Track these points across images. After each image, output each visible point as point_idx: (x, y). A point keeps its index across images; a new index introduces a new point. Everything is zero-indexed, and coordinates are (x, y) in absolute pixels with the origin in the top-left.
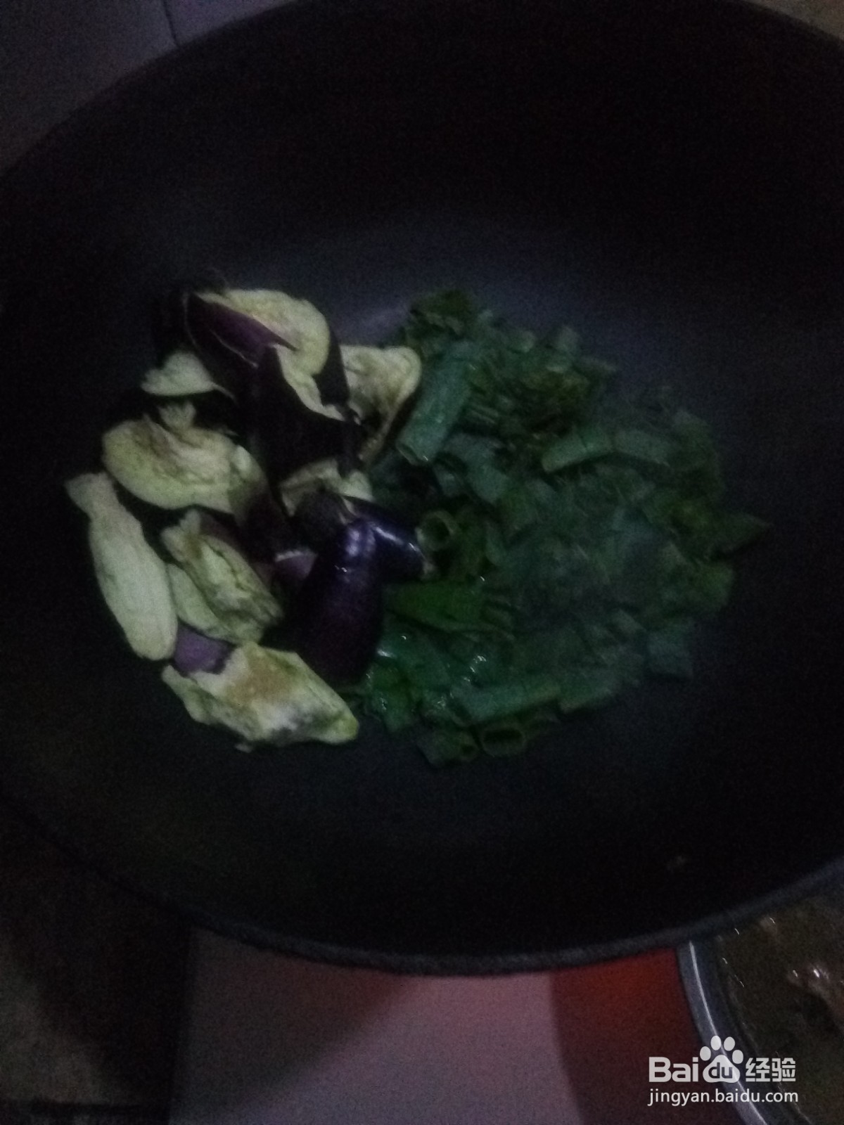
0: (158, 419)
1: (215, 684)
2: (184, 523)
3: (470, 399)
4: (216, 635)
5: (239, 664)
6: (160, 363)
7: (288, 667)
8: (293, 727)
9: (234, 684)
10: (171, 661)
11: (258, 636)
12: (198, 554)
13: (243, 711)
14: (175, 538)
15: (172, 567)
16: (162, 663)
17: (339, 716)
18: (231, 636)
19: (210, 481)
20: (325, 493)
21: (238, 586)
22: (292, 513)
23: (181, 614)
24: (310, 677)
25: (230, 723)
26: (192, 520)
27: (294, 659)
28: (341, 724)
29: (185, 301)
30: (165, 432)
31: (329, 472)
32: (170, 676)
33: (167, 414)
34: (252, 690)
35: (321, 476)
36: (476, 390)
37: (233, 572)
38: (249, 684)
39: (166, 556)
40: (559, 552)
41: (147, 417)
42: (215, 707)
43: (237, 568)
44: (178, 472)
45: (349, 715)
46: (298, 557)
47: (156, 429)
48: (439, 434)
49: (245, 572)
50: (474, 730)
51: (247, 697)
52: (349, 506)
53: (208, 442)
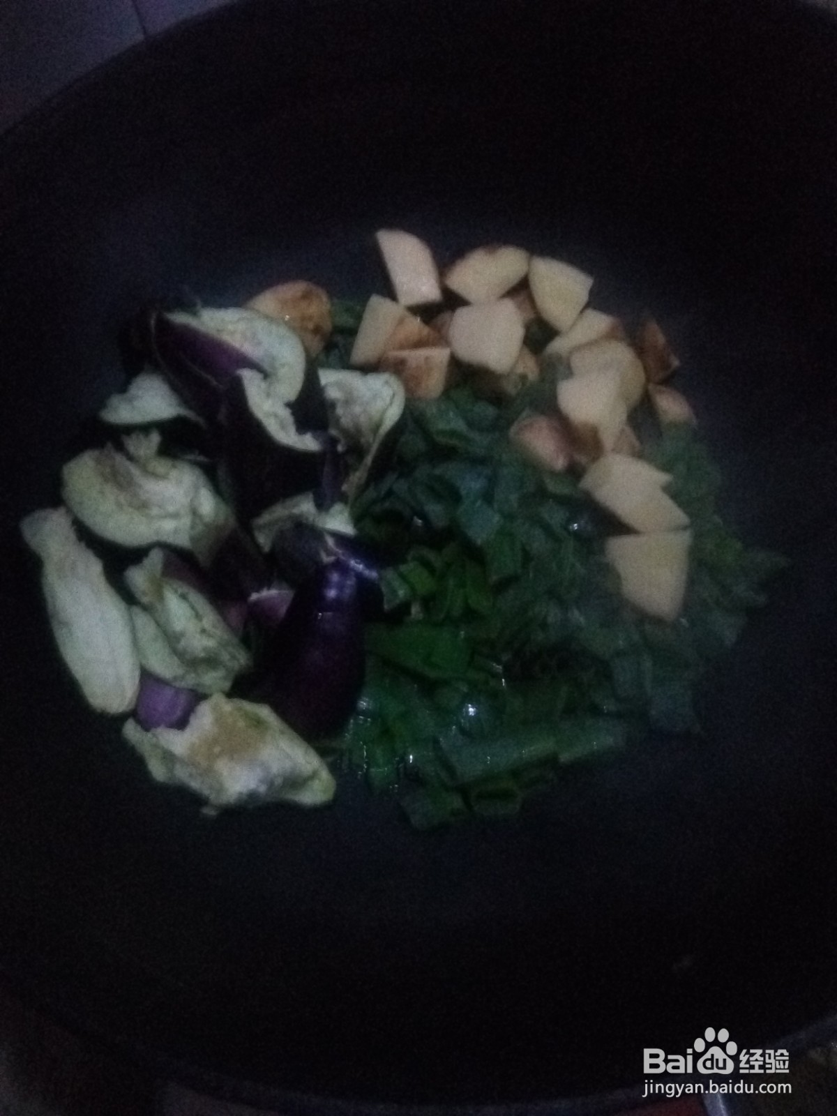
0: (120, 448)
1: (179, 742)
2: (147, 562)
4: (183, 684)
5: (205, 719)
6: (123, 388)
7: (258, 723)
8: (262, 789)
9: (197, 741)
10: (133, 714)
11: (227, 685)
12: (161, 598)
13: (208, 772)
14: (138, 577)
15: (136, 610)
16: (122, 718)
17: (314, 775)
18: (198, 685)
19: (175, 516)
20: (303, 529)
21: (203, 631)
22: (267, 549)
23: (144, 662)
24: (282, 733)
25: (195, 784)
26: (156, 558)
27: (265, 712)
28: (316, 785)
29: (153, 322)
30: (128, 463)
31: (305, 506)
32: (131, 731)
33: (132, 444)
34: (217, 750)
35: (296, 511)
37: (198, 617)
38: (215, 741)
39: (128, 597)
41: (109, 445)
42: (178, 766)
43: (201, 612)
44: (143, 506)
45: (325, 774)
46: (274, 595)
47: (119, 459)
49: (210, 618)
50: (463, 791)
51: (212, 757)
52: (330, 542)
53: (174, 474)
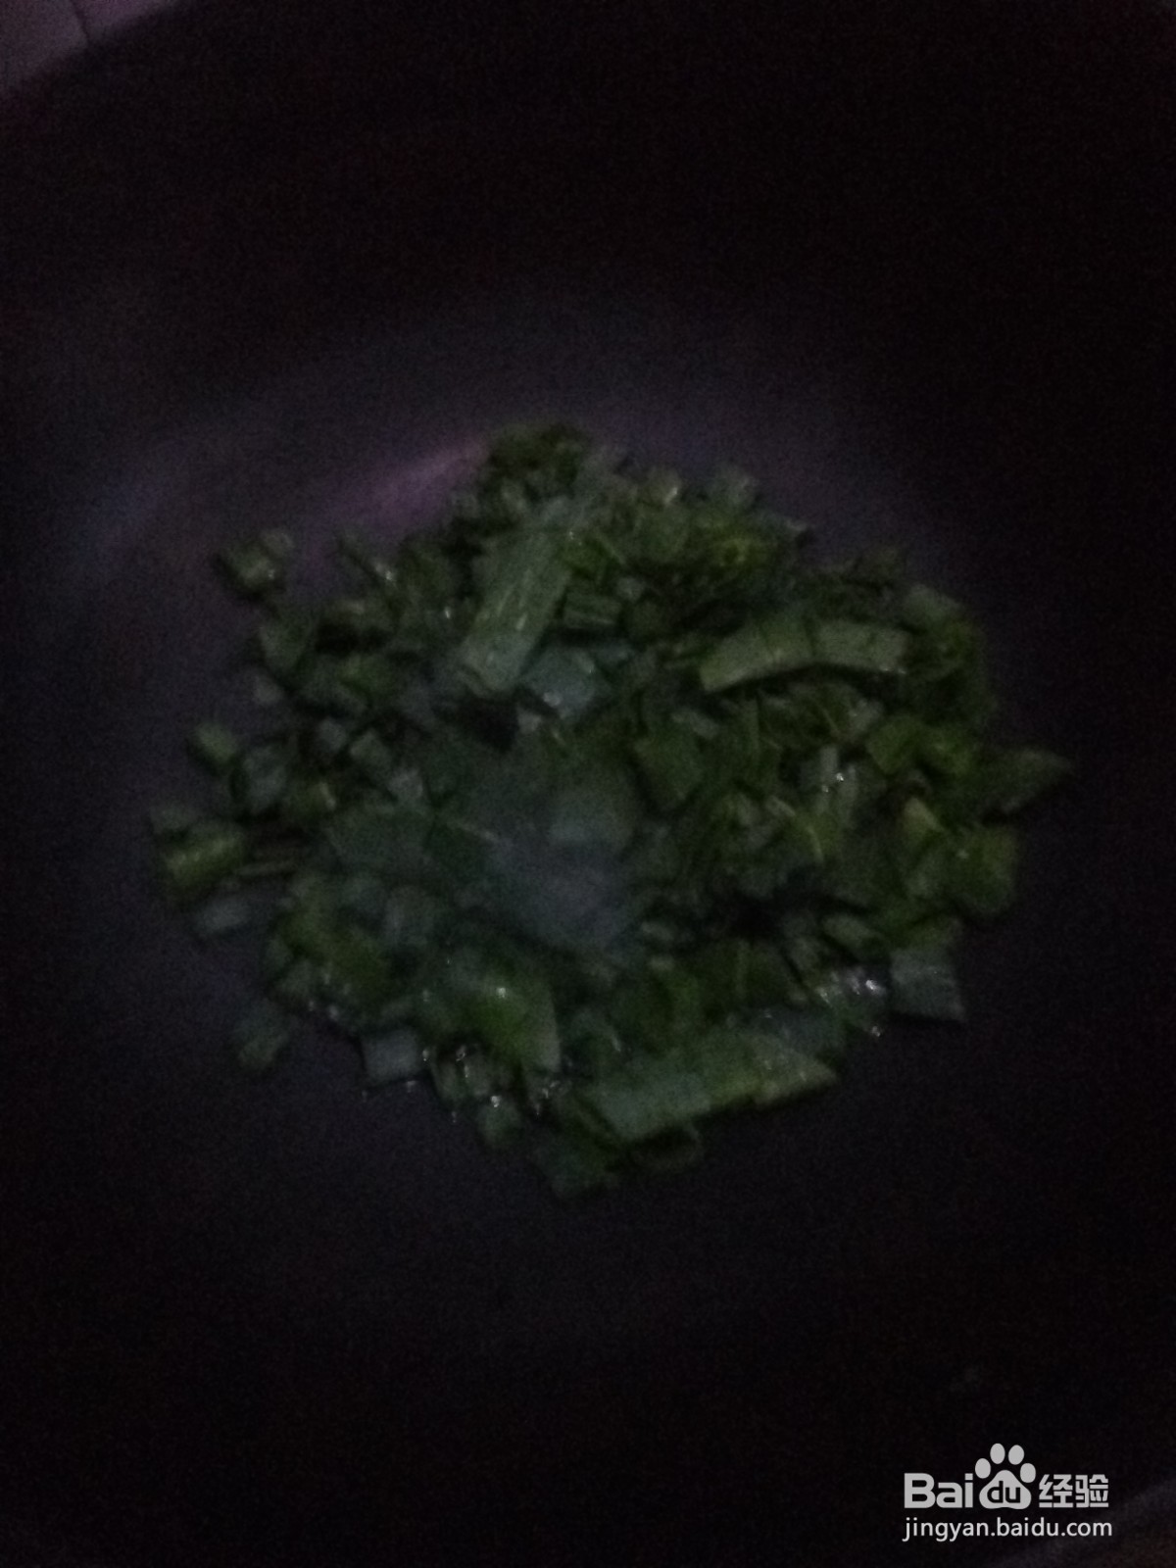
3: (568, 590)
36: (580, 573)
40: (745, 811)
48: (522, 646)
